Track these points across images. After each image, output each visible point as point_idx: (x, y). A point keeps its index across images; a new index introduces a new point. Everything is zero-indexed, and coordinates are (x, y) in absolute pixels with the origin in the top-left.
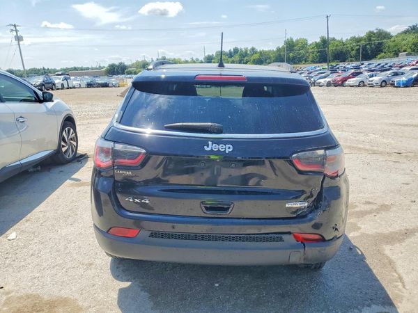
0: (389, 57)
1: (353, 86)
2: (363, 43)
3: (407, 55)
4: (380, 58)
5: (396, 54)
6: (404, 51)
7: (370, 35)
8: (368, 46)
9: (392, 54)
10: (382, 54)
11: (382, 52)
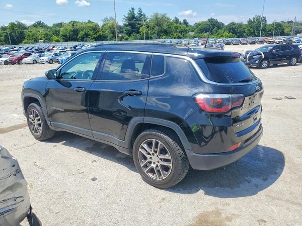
0: (31, 43)
1: (28, 64)
2: (8, 31)
3: (44, 42)
4: (25, 43)
5: (36, 41)
6: (41, 39)
7: (12, 26)
8: (13, 34)
9: (33, 41)
10: (26, 41)
11: (25, 39)
